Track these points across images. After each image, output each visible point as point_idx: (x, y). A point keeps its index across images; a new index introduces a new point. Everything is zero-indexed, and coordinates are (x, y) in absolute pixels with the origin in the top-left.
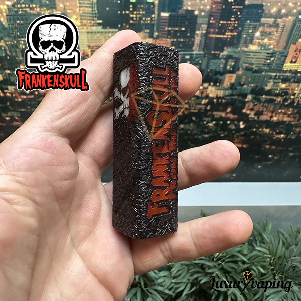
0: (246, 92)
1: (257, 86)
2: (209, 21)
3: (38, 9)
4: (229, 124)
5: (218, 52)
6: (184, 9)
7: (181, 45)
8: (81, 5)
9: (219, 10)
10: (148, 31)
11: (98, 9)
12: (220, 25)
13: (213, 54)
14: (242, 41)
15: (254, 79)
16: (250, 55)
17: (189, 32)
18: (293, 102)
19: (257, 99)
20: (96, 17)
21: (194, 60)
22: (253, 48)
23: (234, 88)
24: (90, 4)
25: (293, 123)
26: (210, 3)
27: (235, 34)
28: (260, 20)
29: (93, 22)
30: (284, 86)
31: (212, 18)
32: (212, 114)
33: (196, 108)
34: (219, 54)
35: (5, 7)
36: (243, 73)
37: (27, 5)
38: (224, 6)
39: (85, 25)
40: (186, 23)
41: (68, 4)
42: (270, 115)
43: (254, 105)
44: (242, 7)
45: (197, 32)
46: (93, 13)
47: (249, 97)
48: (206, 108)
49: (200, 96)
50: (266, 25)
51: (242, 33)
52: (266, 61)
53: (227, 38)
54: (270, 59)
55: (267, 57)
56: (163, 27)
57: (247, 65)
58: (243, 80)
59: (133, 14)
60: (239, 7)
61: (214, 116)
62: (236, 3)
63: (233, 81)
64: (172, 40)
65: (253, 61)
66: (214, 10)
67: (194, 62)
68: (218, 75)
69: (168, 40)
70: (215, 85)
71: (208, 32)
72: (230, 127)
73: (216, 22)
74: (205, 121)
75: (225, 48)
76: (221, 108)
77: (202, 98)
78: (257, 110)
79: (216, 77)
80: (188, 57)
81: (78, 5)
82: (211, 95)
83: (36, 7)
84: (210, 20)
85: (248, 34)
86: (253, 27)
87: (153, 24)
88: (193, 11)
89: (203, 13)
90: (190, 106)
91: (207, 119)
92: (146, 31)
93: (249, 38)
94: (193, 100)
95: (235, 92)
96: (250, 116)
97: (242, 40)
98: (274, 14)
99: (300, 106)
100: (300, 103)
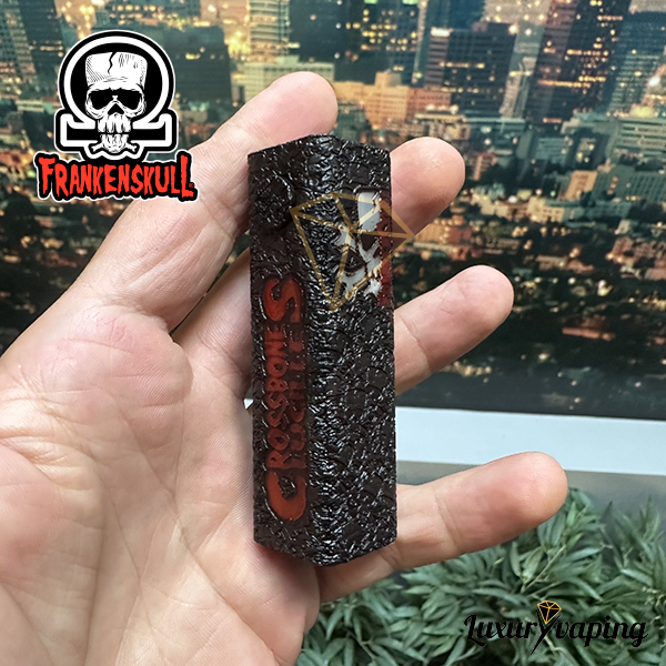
0: (617, 213)
1: (643, 202)
2: (541, 49)
3: (161, 17)
4: (574, 286)
5: (559, 121)
6: (485, 22)
7: (473, 103)
8: (256, 8)
9: (567, 23)
10: (401, 69)
11: (291, 19)
12: (567, 58)
13: (546, 124)
14: (616, 97)
15: (639, 186)
16: (633, 129)
17: (493, 72)
19: (642, 231)
20: (285, 35)
21: (501, 137)
22: (641, 112)
23: (590, 203)
24: (274, 6)
26: (547, 10)
27: (601, 79)
28: (662, 51)
29: (278, 47)
31: (549, 44)
32: (533, 260)
33: (499, 246)
34: (560, 126)
35: (91, 10)
36: (613, 170)
37: (137, 8)
38: (579, 17)
39: (262, 53)
40: (489, 52)
41: (225, 6)
43: (635, 245)
44: (621, 18)
45: (513, 74)
46: (280, 28)
47: (625, 226)
48: (521, 247)
49: (510, 218)
51: (618, 79)
53: (581, 89)
56: (436, 60)
57: (625, 151)
58: (613, 186)
59: (369, 30)
60: (614, 18)
61: (538, 263)
62: (608, 9)
63: (589, 187)
64: (454, 90)
65: (639, 144)
66: (554, 24)
67: (501, 142)
68: (555, 173)
69: (445, 90)
70: (545, 194)
71: (537, 75)
72: (574, 291)
73: (559, 51)
74: (518, 275)
75: (575, 112)
76: (556, 248)
77: (514, 224)
78: (641, 255)
79: (551, 176)
80: (487, 130)
81: (248, 8)
82: (534, 218)
83: (156, 11)
84: (543, 45)
85: (631, 82)
86: (644, 66)
87: (413, 55)
88: (505, 26)
89: (528, 32)
90: (485, 241)
91: (522, 272)
92: (396, 68)
93: (633, 90)
94: (494, 228)
95: (591, 213)
96: (623, 269)
97: (614, 94)
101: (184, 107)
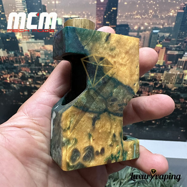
18: (161, 86)
29: (29, 37)
30: (152, 75)
39: (25, 38)
42: (147, 93)
44: (115, 26)
46: (28, 32)
62: (111, 24)
98: (137, 30)
99: (167, 88)
100: (166, 86)
101: (8, 53)
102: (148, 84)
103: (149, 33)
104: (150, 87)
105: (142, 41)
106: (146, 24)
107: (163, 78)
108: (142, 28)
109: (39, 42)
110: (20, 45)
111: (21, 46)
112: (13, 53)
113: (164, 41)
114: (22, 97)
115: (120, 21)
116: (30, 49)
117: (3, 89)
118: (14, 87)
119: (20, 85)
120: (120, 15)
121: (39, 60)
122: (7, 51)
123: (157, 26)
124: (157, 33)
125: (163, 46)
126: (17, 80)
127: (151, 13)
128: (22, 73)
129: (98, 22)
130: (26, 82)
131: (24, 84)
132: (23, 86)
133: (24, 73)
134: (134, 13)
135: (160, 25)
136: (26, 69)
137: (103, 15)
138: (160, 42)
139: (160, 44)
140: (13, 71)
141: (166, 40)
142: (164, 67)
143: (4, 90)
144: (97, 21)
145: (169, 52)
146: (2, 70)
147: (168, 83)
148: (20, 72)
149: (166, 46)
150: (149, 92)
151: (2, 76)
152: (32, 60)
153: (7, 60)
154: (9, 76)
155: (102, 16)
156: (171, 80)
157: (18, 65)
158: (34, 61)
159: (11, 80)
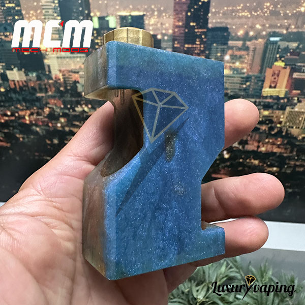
2: (173, 45)
3: (12, 37)
9: (181, 33)
12: (185, 49)
18: (280, 131)
25: (285, 155)
26: (172, 28)
27: (203, 57)
28: (227, 44)
30: (266, 113)
31: (176, 42)
38: (186, 31)
42: (256, 144)
44: (205, 30)
50: (234, 48)
51: (211, 57)
52: (241, 86)
54: (245, 84)
55: (242, 81)
59: (97, 39)
60: (202, 30)
62: (199, 26)
65: (227, 86)
66: (176, 34)
73: (181, 46)
83: (10, 35)
85: (217, 58)
86: (220, 51)
88: (155, 36)
89: (166, 38)
96: (234, 145)
98: (242, 37)
99: (290, 135)
100: (289, 132)
101: (27, 75)
102: (259, 129)
103: (263, 43)
104: (261, 133)
105: (250, 56)
106: (258, 26)
107: (283, 118)
108: (251, 33)
109: (77, 57)
110: (46, 62)
111: (48, 63)
112: (34, 75)
113: (287, 56)
114: (49, 147)
115: (214, 21)
116: (63, 69)
117: (19, 134)
118: (37, 132)
119: (47, 128)
120: (214, 10)
121: (77, 87)
122: (25, 72)
123: (277, 30)
124: (276, 42)
125: (285, 65)
126: (42, 119)
127: (268, 7)
128: (49, 108)
129: (177, 24)
130: (56, 124)
131: (53, 126)
132: (52, 129)
133: (53, 108)
134: (238, 8)
135: (283, 28)
136: (55, 102)
137: (185, 11)
138: (280, 58)
139: (280, 61)
140: (35, 106)
141: (292, 54)
142: (286, 100)
143: (21, 136)
144: (176, 21)
145: (295, 75)
146: (17, 104)
147: (293, 127)
148: (47, 107)
149: (291, 64)
150: (259, 142)
151: (18, 112)
152: (65, 87)
153: (25, 86)
154: (28, 112)
155: (184, 14)
156: (298, 122)
157: (43, 95)
158: (69, 88)
159: (32, 119)
